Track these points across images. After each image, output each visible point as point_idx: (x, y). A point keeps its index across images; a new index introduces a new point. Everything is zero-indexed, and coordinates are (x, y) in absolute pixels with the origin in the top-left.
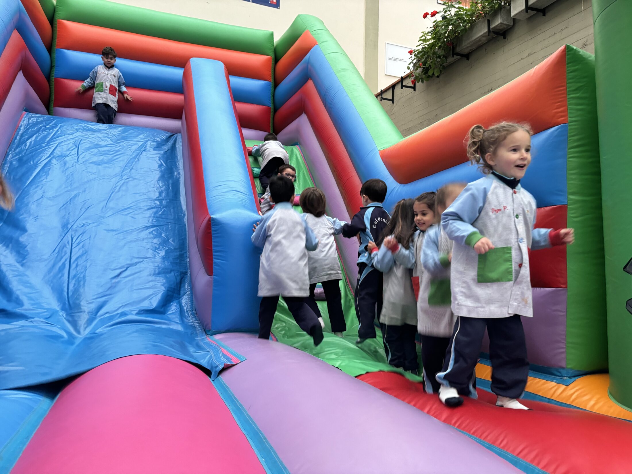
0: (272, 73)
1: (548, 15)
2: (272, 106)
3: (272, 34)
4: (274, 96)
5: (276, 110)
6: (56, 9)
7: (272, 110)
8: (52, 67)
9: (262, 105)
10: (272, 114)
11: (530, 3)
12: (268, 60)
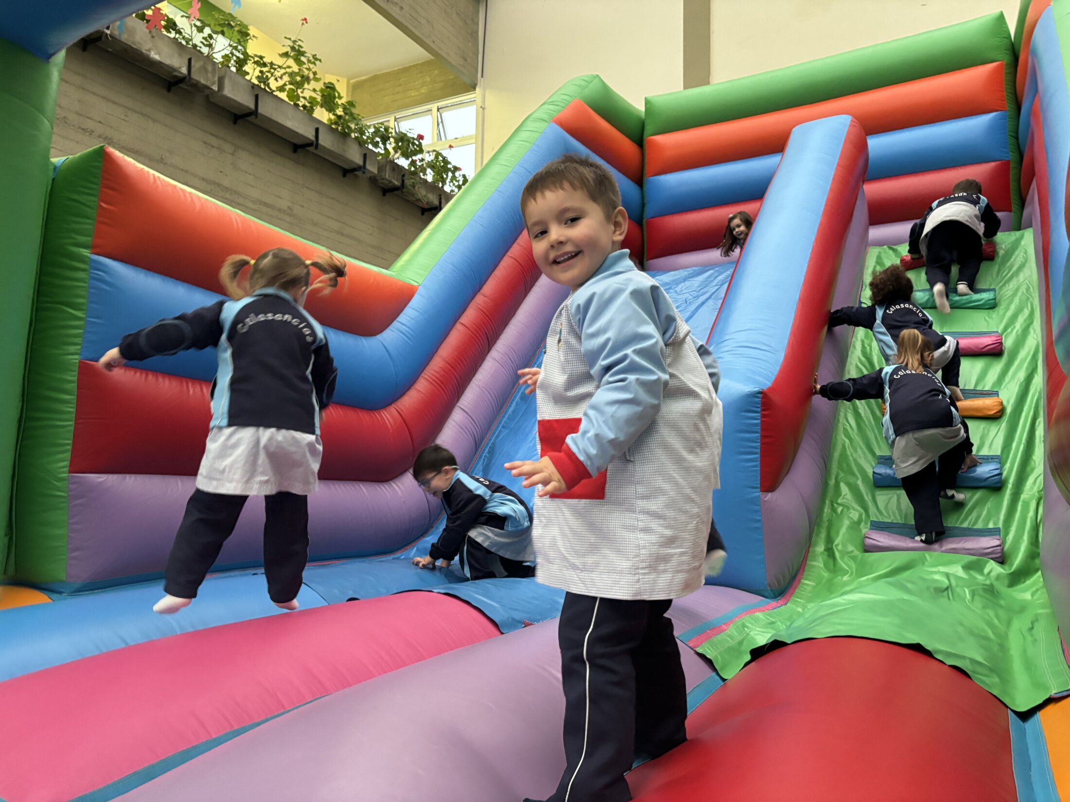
2: (1010, 157)
3: (1001, 18)
6: (646, 124)
8: (643, 205)
9: (992, 161)
12: (996, 70)
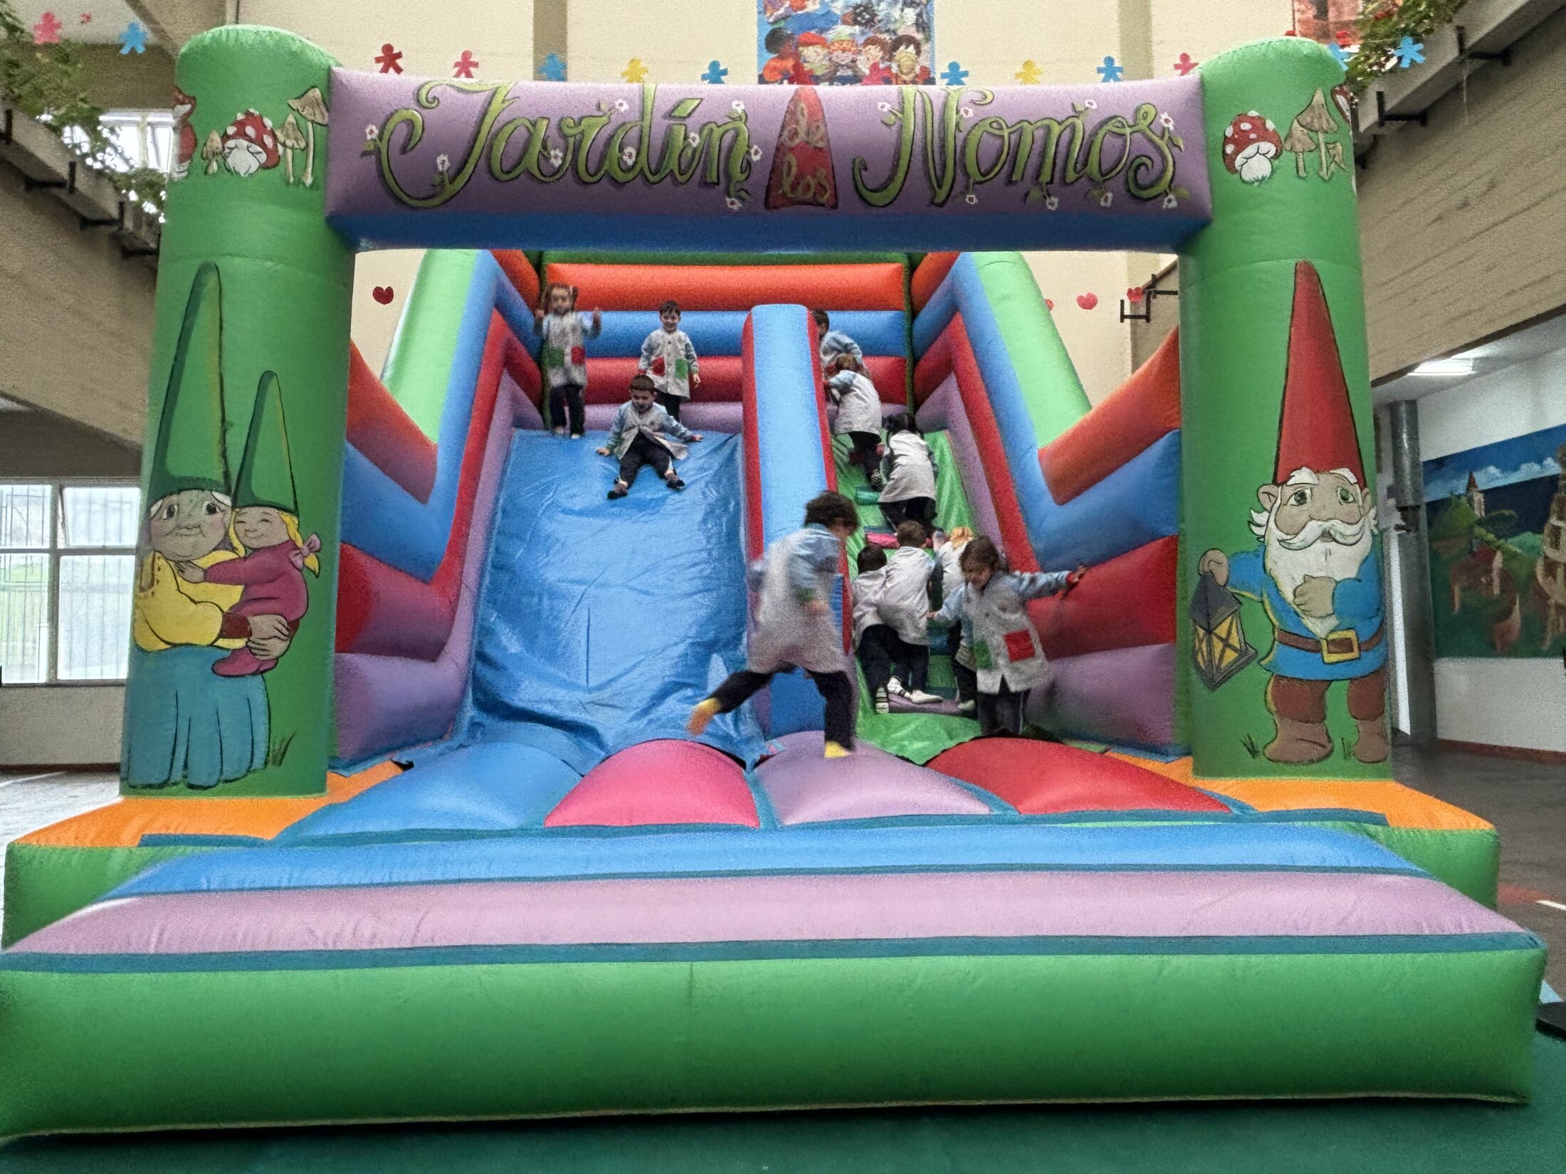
0: (904, 294)
1: (1431, 122)
2: (906, 354)
4: (910, 336)
5: (916, 361)
7: (909, 362)
9: (888, 355)
10: (908, 368)
11: (1389, 106)
12: (898, 271)
